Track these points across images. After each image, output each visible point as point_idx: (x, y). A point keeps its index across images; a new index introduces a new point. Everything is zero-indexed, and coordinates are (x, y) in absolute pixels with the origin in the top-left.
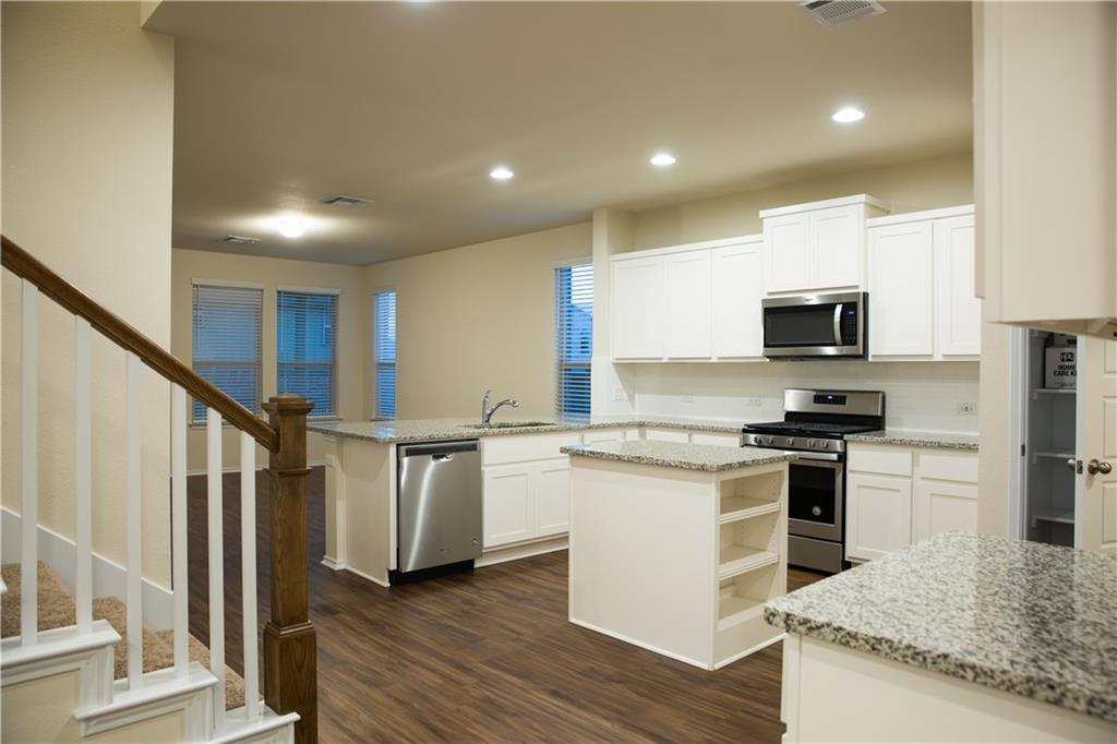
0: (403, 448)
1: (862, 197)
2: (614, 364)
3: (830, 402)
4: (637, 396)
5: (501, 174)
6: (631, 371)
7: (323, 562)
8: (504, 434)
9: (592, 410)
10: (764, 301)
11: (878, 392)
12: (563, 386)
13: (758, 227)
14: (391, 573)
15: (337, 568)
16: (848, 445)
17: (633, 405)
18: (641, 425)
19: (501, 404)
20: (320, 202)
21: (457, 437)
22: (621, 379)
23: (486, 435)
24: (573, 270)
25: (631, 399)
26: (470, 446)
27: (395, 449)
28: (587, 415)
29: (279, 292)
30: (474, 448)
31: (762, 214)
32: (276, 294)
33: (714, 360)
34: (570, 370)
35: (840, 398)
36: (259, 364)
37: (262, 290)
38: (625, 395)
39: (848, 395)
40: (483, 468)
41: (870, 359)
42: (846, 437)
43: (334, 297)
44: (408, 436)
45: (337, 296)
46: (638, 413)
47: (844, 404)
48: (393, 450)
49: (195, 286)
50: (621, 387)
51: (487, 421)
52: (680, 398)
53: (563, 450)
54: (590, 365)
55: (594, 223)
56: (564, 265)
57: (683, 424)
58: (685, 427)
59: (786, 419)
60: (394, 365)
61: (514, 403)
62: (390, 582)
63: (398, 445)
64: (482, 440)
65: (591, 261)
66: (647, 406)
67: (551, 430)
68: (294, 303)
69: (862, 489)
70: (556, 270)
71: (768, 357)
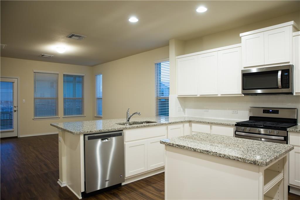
0: (86, 136)
1: (292, 22)
2: (178, 97)
3: (271, 113)
4: (186, 109)
5: (133, 20)
6: (184, 100)
7: (58, 182)
8: (134, 128)
9: (169, 114)
10: (242, 71)
11: (295, 109)
12: (158, 105)
13: (239, 40)
14: (82, 193)
15: (62, 186)
16: (288, 133)
17: (185, 113)
18: (190, 122)
19: (134, 114)
20: (67, 37)
21: (112, 130)
22: (180, 104)
23: (126, 128)
24: (161, 64)
25: (184, 110)
26: (119, 134)
27: (83, 137)
28: (168, 116)
29: (64, 75)
30: (121, 134)
31: (241, 35)
32: (63, 75)
33: (219, 95)
34: (161, 100)
35: (276, 111)
36: (57, 99)
37: (58, 74)
38: (182, 110)
39: (279, 110)
40: (125, 143)
41: (294, 94)
42: (288, 129)
43: (83, 77)
44: (89, 131)
45: (84, 76)
46: (186, 116)
47: (278, 113)
48: (82, 137)
49: (34, 72)
50: (180, 106)
51: (128, 121)
52: (204, 110)
53: (162, 142)
54: (168, 98)
55: (170, 46)
56: (158, 62)
57: (208, 121)
58: (209, 123)
59: (250, 119)
60: (102, 98)
61: (139, 113)
62: (82, 196)
63: (84, 135)
64: (124, 131)
65: (169, 60)
66: (190, 113)
67: (154, 125)
68: (69, 79)
69: (296, 154)
70: (156, 64)
71: (244, 94)
